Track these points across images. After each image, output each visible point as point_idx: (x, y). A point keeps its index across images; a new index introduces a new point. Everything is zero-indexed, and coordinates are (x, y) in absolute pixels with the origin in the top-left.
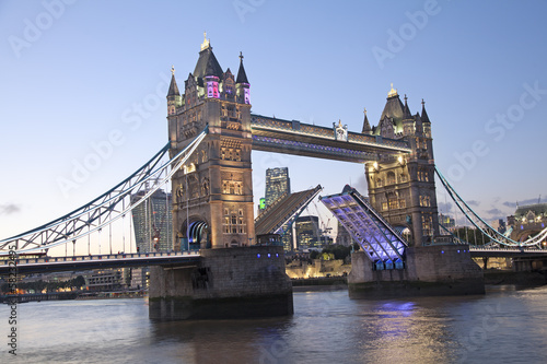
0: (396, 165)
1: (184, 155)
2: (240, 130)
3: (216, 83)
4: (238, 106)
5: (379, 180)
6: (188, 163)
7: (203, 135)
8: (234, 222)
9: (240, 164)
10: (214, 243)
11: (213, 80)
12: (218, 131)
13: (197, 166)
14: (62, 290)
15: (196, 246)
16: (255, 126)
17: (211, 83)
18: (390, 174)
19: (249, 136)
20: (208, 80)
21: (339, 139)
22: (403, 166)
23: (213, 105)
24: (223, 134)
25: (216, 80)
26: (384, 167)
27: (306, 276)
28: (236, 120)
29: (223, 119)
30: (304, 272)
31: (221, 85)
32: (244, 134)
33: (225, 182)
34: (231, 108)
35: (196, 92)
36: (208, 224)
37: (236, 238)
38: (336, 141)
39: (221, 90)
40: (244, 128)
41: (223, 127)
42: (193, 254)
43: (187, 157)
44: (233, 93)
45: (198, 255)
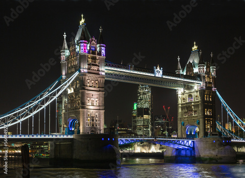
0: (193, 90)
1: (66, 84)
2: (98, 70)
3: (85, 45)
4: (98, 57)
5: (184, 99)
6: (69, 87)
7: (77, 73)
8: (93, 120)
9: (98, 89)
10: (81, 131)
11: (84, 43)
12: (86, 71)
13: (74, 90)
14: (16, 151)
15: (71, 133)
16: (107, 68)
17: (82, 44)
18: (190, 96)
19: (103, 74)
20: (81, 43)
21: (157, 75)
22: (197, 92)
23: (82, 58)
24: (89, 73)
25: (86, 43)
26: (187, 91)
27: (150, 151)
28: (96, 65)
29: (88, 65)
30: (150, 149)
31: (89, 45)
32: (100, 73)
33: (88, 99)
34: (94, 59)
35: (75, 49)
36: (79, 121)
37: (93, 129)
38: (155, 77)
39: (88, 48)
40: (100, 69)
41: (89, 69)
42: (69, 137)
43: (68, 85)
44: (96, 50)
45: (72, 137)
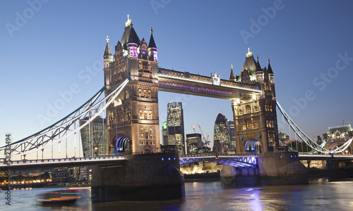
0: (251, 101)
1: (114, 94)
2: (151, 78)
3: (135, 48)
4: (149, 62)
5: (241, 111)
6: (116, 99)
7: (127, 81)
8: (147, 137)
9: (151, 100)
10: (134, 150)
11: (134, 45)
12: (137, 78)
13: (123, 101)
14: (35, 181)
15: (121, 153)
16: (160, 75)
17: (132, 48)
18: (248, 107)
19: (157, 82)
20: (130, 46)
21: (215, 84)
22: (256, 102)
23: (132, 63)
24: (140, 80)
25: (135, 46)
26: (244, 102)
27: (193, 172)
28: (148, 72)
29: (139, 71)
30: (192, 170)
31: (138, 49)
32: (153, 81)
33: (141, 111)
34: (145, 64)
35: (122, 53)
36: (130, 139)
37: (148, 148)
38: (213, 85)
39: (139, 52)
40: (153, 77)
41: (140, 76)
42: (120, 158)
43: (116, 95)
44: (147, 54)
45: (123, 158)
